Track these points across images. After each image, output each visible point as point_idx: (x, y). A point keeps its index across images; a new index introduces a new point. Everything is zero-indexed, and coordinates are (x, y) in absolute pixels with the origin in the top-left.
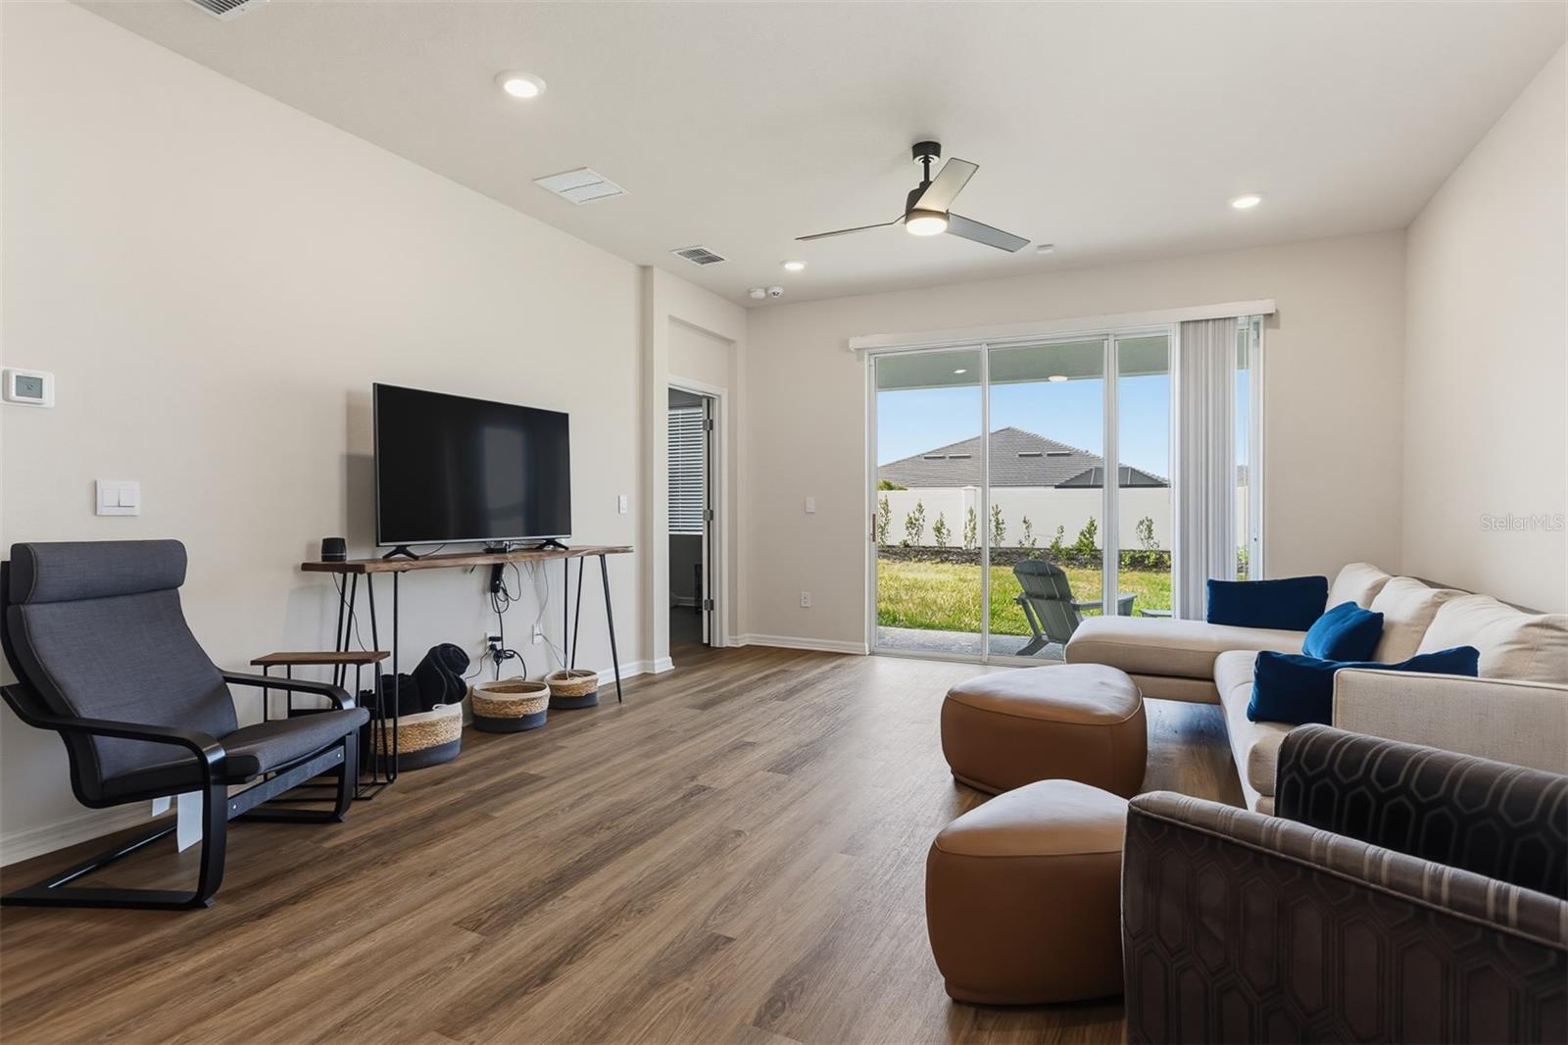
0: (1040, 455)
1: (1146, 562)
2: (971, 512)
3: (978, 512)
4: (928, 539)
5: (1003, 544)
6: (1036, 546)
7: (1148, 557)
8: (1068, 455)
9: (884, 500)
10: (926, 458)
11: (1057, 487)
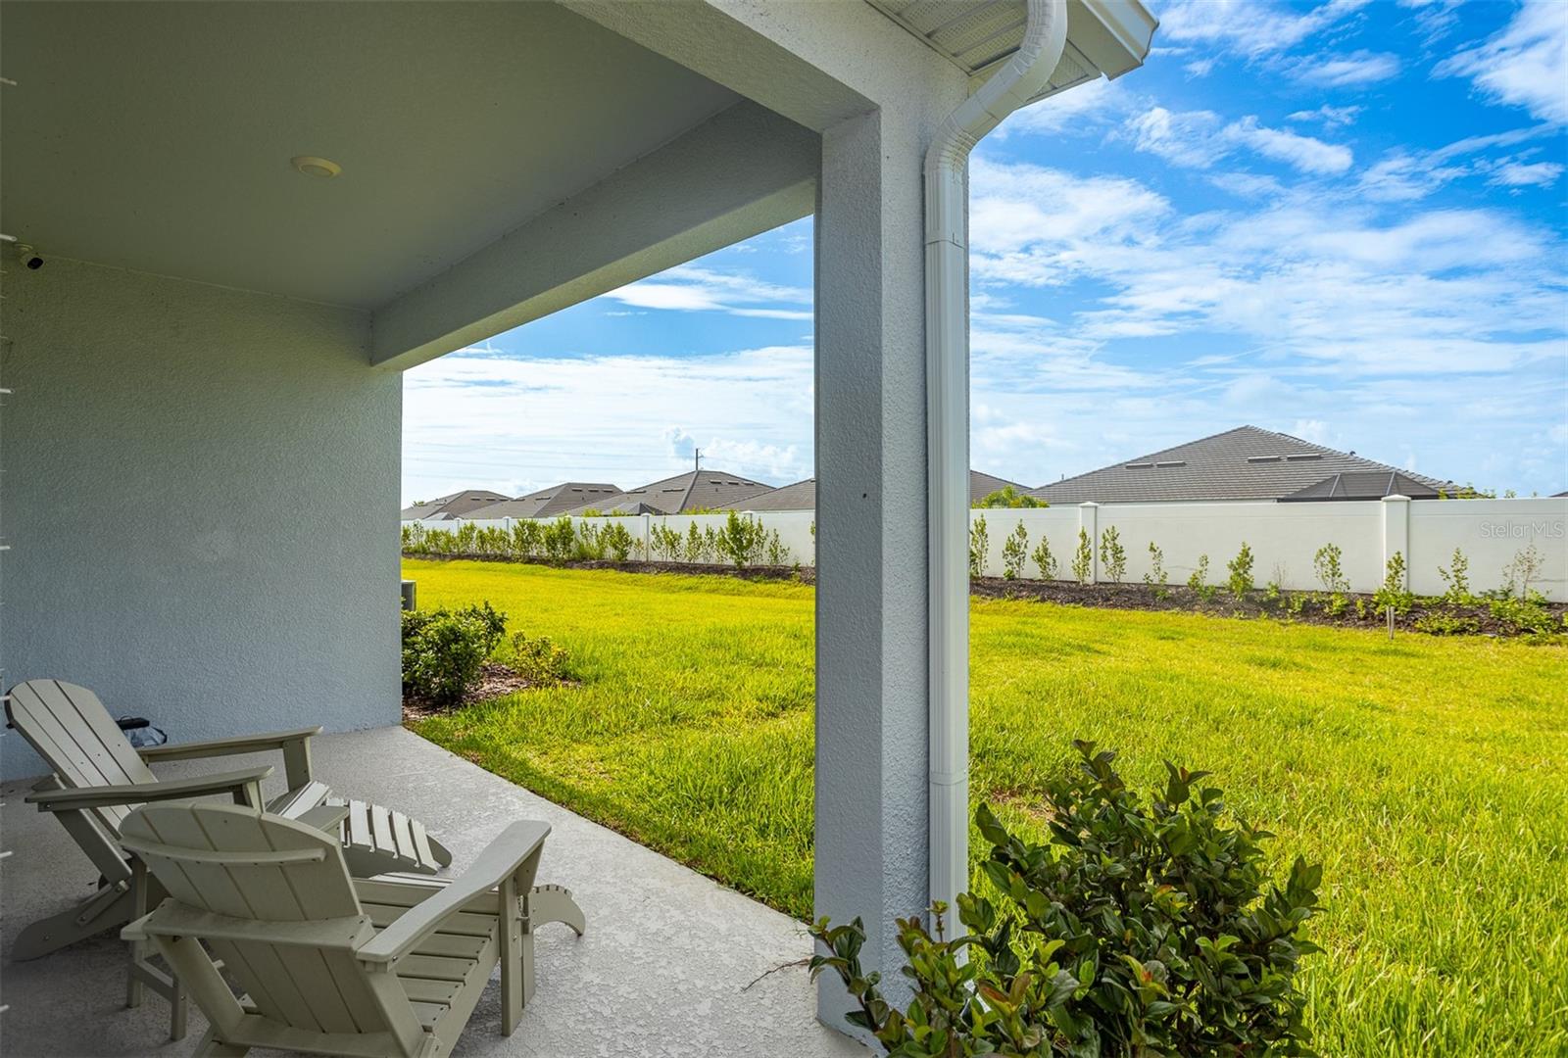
0: (1279, 459)
1: (1327, 610)
2: (1083, 535)
3: (1090, 535)
4: (1031, 570)
5: (1123, 578)
6: (1168, 581)
7: (1330, 603)
8: (1319, 458)
9: (979, 520)
10: (1128, 467)
11: (1279, 500)
